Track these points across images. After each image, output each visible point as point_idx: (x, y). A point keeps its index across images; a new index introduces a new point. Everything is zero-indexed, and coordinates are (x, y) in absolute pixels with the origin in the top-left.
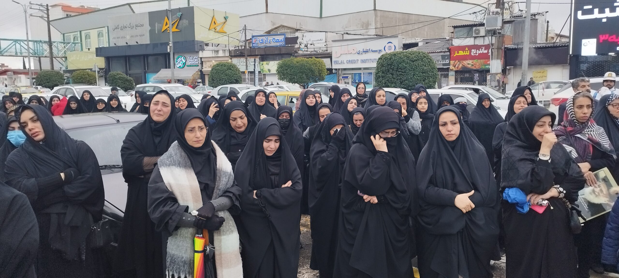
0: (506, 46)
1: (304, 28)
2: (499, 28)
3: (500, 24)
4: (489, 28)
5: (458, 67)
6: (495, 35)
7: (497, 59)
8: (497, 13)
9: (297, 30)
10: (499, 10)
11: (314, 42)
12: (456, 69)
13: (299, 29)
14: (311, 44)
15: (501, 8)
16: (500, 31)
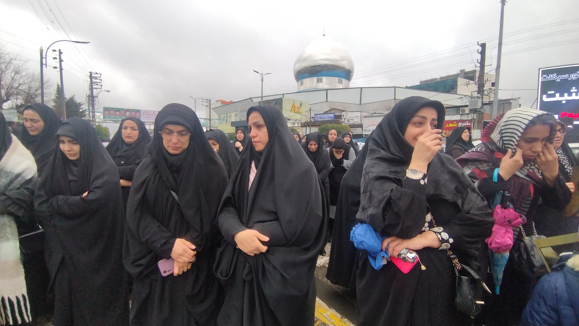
0: (485, 121)
1: (348, 110)
2: (479, 107)
3: (479, 105)
4: (471, 108)
5: (448, 135)
6: (476, 113)
7: (478, 129)
8: (478, 97)
9: (343, 111)
10: (479, 95)
11: (353, 118)
12: (447, 136)
13: (344, 110)
14: (352, 120)
15: (481, 94)
16: (480, 110)
